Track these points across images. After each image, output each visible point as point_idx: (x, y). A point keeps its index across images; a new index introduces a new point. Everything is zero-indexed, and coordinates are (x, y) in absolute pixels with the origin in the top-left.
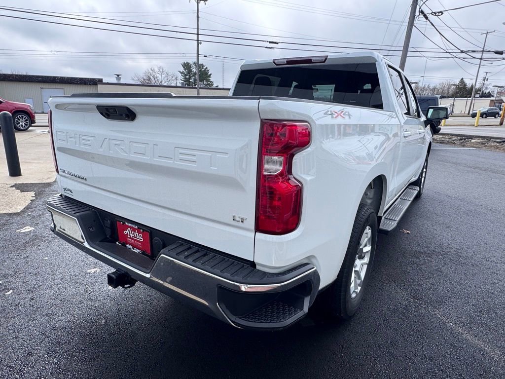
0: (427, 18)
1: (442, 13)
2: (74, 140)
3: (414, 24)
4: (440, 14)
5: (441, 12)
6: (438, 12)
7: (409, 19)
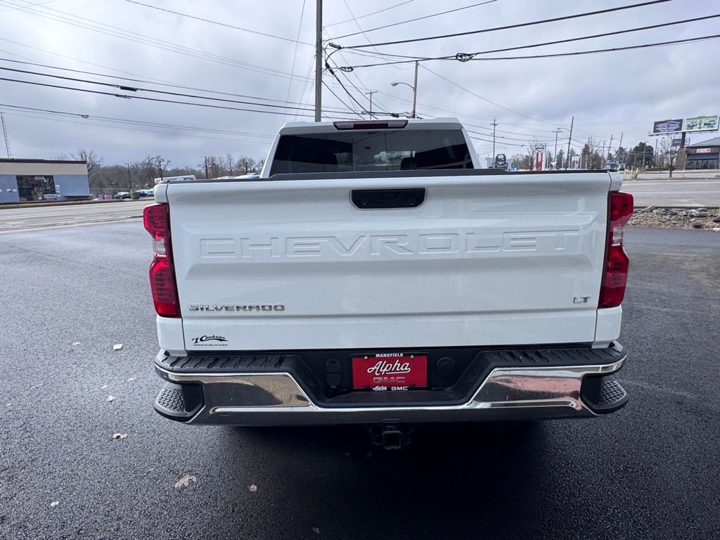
0: (333, 73)
1: (352, 70)
2: (269, 248)
3: (323, 80)
4: (350, 70)
5: (351, 68)
6: (348, 68)
7: (316, 71)
